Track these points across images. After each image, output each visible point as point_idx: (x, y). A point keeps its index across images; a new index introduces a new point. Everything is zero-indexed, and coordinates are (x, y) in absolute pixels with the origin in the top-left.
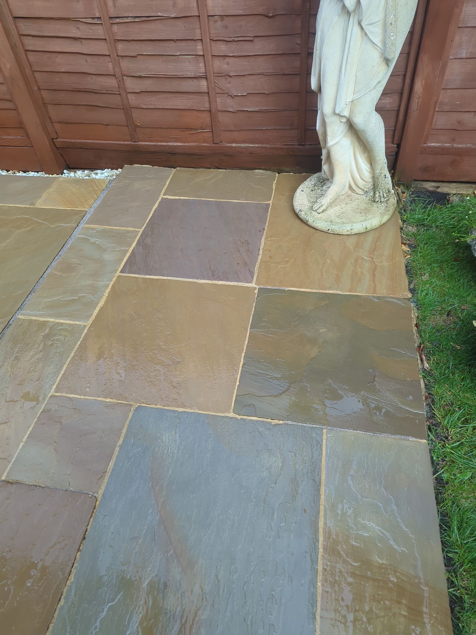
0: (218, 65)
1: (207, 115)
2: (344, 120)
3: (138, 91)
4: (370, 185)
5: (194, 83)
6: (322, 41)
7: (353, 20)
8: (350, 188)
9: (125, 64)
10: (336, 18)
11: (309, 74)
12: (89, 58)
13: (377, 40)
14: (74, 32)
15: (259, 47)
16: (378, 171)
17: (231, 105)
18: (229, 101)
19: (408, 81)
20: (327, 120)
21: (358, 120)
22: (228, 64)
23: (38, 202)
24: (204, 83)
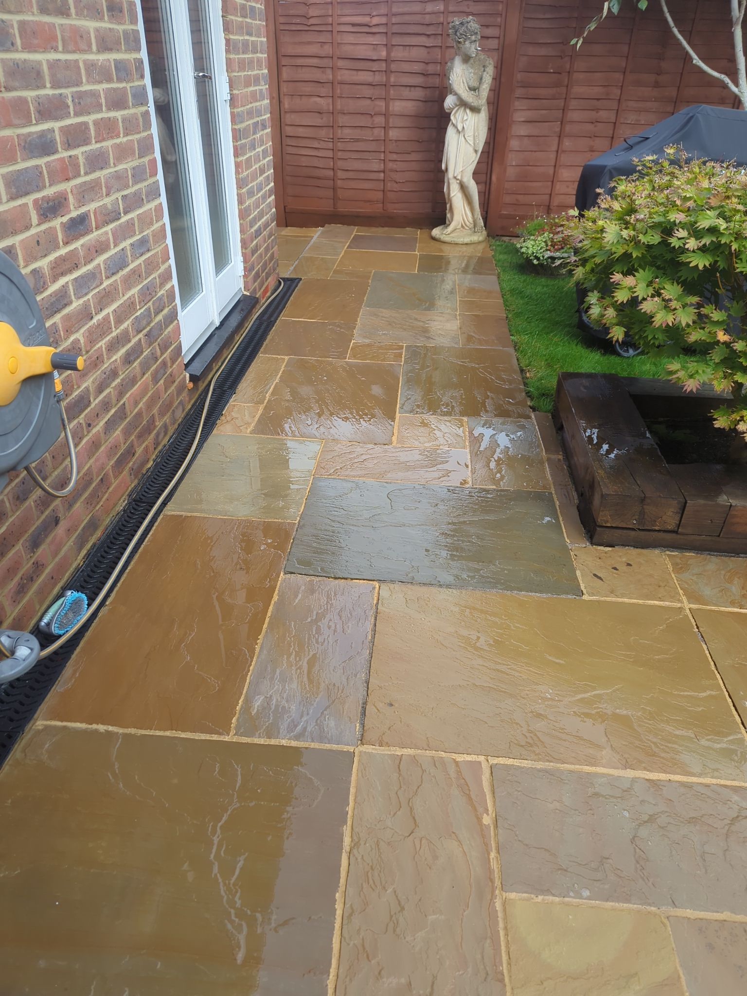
0: (391, 165)
1: (381, 193)
2: (458, 182)
3: (344, 178)
4: (472, 225)
5: (377, 174)
6: (448, 145)
7: (462, 135)
8: (462, 226)
9: (340, 164)
10: (454, 135)
11: (441, 161)
12: (320, 159)
13: (471, 143)
14: (316, 145)
15: (413, 156)
16: (476, 216)
17: (396, 187)
18: (395, 185)
19: (488, 186)
20: (451, 181)
21: (465, 180)
22: (396, 165)
24: (382, 175)
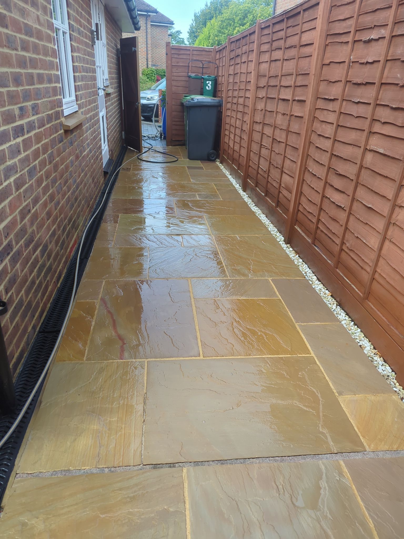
23: (346, 396)
